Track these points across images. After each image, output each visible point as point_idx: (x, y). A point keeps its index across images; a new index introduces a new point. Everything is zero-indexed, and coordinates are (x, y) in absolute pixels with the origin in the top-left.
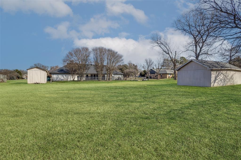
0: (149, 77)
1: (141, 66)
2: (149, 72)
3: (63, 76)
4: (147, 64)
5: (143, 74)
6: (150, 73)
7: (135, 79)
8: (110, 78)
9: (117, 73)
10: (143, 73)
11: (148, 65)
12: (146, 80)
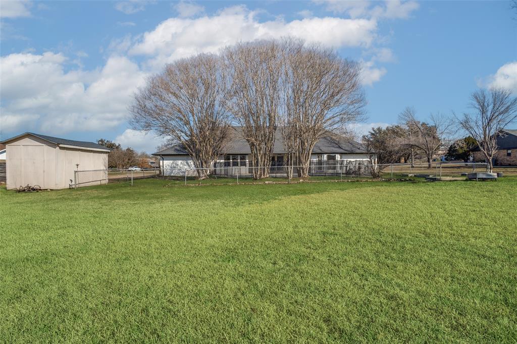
0: (493, 159)
1: (452, 122)
2: (494, 142)
3: (188, 163)
4: (483, 112)
5: (461, 151)
6: (497, 143)
7: (429, 167)
8: (302, 168)
9: (354, 149)
10: (462, 148)
11: (489, 114)
12: (493, 179)
